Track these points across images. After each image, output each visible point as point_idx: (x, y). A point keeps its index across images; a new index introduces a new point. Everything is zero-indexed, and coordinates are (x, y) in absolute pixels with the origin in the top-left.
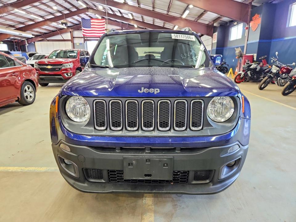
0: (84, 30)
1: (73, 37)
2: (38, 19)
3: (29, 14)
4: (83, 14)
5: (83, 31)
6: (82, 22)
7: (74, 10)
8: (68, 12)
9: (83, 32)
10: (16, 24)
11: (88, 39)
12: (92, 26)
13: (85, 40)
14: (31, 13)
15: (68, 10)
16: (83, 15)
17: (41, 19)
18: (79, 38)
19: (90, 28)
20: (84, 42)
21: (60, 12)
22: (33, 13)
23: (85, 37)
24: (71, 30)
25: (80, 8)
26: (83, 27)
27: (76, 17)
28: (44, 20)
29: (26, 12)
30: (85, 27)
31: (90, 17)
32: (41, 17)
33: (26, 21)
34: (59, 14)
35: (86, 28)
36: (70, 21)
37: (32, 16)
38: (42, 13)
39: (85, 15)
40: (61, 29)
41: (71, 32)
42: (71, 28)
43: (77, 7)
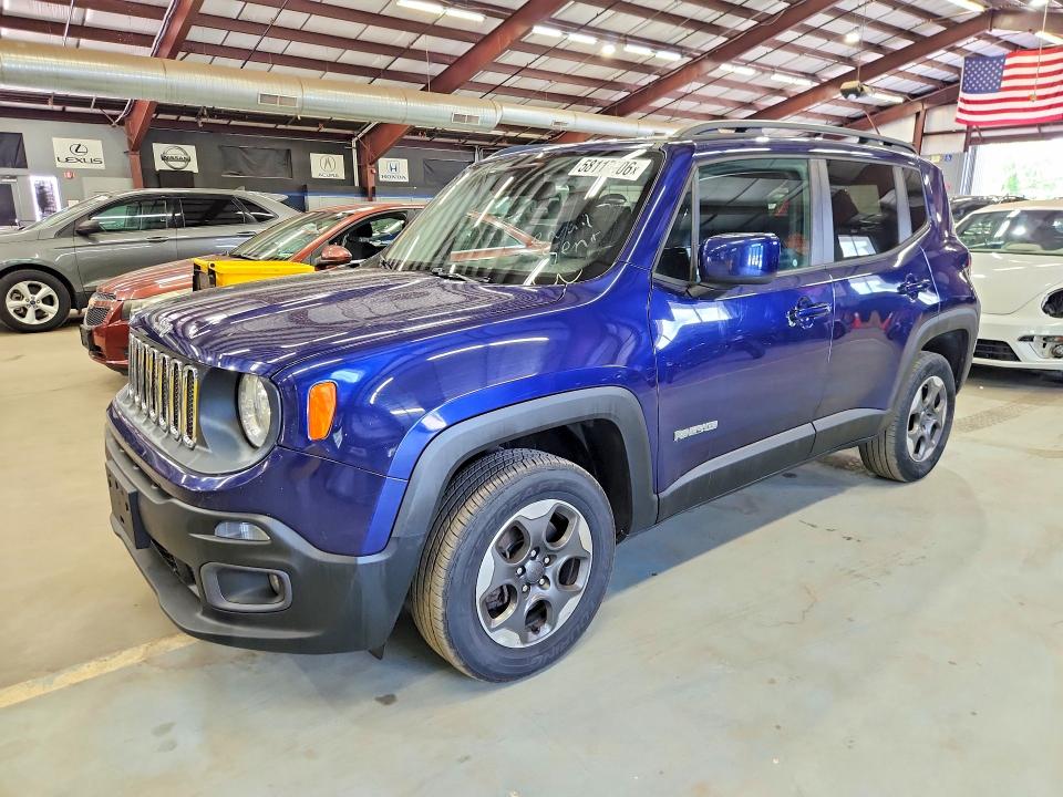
0: (968, 102)
1: (924, 135)
2: (793, 85)
3: (766, 75)
4: (972, 39)
5: (961, 105)
6: (966, 72)
7: (932, 29)
8: (907, 43)
9: (961, 110)
10: (728, 110)
11: (985, 134)
12: (1004, 84)
13: (970, 142)
14: (773, 69)
15: (908, 34)
16: (973, 44)
17: (807, 84)
18: (946, 136)
19: (994, 90)
20: (966, 150)
21: (877, 48)
22: (779, 68)
23: (975, 130)
24: (919, 107)
25: (961, 19)
26: (965, 91)
27: (942, 56)
28: (816, 84)
29: (757, 69)
30: (972, 92)
31: (1007, 44)
32: (806, 75)
33: (758, 95)
34: (873, 57)
35: (979, 91)
36: (917, 73)
37: (778, 79)
38: (811, 63)
39: (982, 43)
40: (882, 108)
41: (918, 114)
42: (923, 101)
43: (947, 19)
